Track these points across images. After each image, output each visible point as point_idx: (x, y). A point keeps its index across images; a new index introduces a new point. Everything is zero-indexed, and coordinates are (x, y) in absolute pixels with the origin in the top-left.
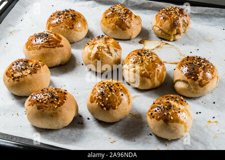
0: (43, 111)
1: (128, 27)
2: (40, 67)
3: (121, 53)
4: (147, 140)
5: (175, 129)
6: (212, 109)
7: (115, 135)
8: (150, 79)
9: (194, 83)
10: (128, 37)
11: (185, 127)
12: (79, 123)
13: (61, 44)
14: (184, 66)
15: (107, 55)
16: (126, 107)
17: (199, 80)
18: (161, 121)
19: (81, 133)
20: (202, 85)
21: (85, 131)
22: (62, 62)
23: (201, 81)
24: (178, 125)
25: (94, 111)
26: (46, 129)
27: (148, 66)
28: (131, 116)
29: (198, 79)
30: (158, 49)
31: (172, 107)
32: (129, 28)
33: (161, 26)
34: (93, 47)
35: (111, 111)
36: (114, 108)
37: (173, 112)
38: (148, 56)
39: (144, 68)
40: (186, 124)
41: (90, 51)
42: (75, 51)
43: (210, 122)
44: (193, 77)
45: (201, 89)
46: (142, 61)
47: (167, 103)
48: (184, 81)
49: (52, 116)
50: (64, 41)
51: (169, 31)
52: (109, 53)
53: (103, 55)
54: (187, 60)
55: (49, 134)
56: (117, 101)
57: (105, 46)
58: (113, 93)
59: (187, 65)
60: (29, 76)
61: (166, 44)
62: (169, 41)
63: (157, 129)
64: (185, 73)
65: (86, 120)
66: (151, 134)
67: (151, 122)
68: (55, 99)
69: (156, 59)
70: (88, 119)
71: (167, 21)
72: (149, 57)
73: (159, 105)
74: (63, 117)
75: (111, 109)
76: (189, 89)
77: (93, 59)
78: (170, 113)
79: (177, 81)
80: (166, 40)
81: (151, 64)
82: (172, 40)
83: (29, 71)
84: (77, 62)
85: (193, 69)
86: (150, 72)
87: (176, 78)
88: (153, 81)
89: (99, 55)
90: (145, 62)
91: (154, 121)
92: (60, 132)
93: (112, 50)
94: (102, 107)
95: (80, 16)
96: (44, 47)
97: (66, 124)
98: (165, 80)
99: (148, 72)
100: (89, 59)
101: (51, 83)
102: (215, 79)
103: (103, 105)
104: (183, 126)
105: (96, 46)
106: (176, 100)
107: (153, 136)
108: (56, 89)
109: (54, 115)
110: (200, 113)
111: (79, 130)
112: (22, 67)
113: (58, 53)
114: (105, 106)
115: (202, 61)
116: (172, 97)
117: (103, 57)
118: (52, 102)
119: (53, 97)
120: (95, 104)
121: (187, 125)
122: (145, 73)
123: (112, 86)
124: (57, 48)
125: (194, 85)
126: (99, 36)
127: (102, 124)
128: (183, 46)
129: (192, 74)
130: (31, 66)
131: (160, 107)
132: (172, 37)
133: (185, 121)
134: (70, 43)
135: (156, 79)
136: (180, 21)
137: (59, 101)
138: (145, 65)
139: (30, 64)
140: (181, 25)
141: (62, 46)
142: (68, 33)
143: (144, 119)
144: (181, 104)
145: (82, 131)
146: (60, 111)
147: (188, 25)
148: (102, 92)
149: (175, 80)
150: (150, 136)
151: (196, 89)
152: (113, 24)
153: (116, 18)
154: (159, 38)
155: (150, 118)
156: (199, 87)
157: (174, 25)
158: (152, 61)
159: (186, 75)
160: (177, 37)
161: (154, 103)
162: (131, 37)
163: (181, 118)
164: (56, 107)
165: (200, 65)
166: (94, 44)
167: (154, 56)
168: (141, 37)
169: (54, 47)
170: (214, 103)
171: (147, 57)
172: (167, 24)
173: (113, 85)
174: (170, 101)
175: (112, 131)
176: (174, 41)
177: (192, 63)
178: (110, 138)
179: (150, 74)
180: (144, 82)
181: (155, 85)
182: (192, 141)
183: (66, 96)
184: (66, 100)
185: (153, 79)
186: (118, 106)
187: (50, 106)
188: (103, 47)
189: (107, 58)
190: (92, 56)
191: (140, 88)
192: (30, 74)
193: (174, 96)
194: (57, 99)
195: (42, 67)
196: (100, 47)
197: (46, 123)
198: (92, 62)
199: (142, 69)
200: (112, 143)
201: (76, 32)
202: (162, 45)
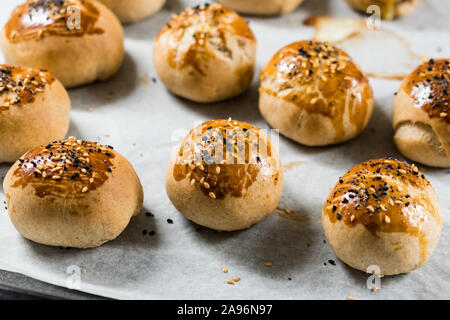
0: (52, 200)
2: (43, 87)
3: (254, 51)
4: (321, 277)
5: (396, 249)
7: (238, 264)
8: (332, 117)
9: (446, 130)
10: (272, 9)
11: (423, 242)
12: (145, 232)
13: (97, 25)
14: (421, 86)
15: (220, 56)
16: (269, 192)
18: (360, 228)
19: (151, 257)
21: (160, 253)
22: (100, 73)
24: (404, 237)
25: (184, 200)
26: (61, 247)
27: (327, 83)
28: (280, 215)
30: (354, 41)
31: (388, 192)
34: (182, 35)
35: (229, 200)
36: (237, 194)
37: (392, 203)
38: (325, 58)
39: (317, 90)
40: (424, 235)
41: (172, 44)
42: (135, 47)
44: (443, 114)
46: (311, 72)
47: (374, 180)
48: (420, 125)
49: (74, 213)
50: (106, 19)
52: (225, 49)
53: (208, 56)
54: (430, 69)
56: (243, 174)
57: (214, 31)
59: (429, 81)
60: (14, 110)
63: (348, 248)
64: (422, 103)
65: (163, 226)
66: (332, 262)
67: (334, 231)
68: (84, 170)
69: (347, 68)
70: (170, 221)
72: (328, 62)
73: (354, 187)
74: (105, 216)
75: (228, 196)
76: (432, 146)
77: (183, 66)
78: (383, 208)
79: (402, 123)
81: (335, 79)
82: (390, 16)
83: (13, 97)
84: (141, 74)
85: (445, 92)
86: (332, 99)
87: (399, 117)
88: (338, 124)
89: (198, 56)
90: (319, 73)
91: (342, 228)
92: (95, 256)
93: (232, 42)
94: (206, 192)
96: (52, 33)
97: (112, 234)
98: (370, 122)
99: (326, 101)
100: (172, 65)
101: (73, 129)
103: (207, 185)
104: (415, 240)
105: (191, 31)
106: (399, 174)
107: (339, 267)
108: (84, 143)
109: (81, 213)
111: (146, 251)
113: (90, 51)
114: (212, 188)
116: (390, 166)
117: (206, 60)
118: (75, 177)
119: (77, 163)
120: (188, 183)
121: (427, 238)
122: (319, 103)
124: (87, 37)
126: (198, 7)
127: (206, 234)
128: (417, 33)
129: (443, 107)
130: (20, 84)
131: (357, 192)
132: (391, 8)
133: (421, 228)
134: (124, 25)
135: (346, 118)
137: (94, 174)
138: (317, 81)
139: (17, 78)
141: (99, 31)
143: (315, 224)
144: (413, 183)
145: (153, 252)
146: (95, 200)
149: (396, 122)
150: (330, 266)
154: (355, 10)
155: (332, 220)
158: (338, 72)
159: (426, 108)
160: (404, 8)
161: (341, 182)
162: (280, 8)
163: (411, 220)
164: (85, 189)
166: (183, 27)
167: (341, 58)
168: (308, 10)
169: (78, 35)
171: (323, 61)
174: (384, 177)
175: (230, 254)
176: (395, 18)
177: (443, 78)
178: (226, 272)
179: (331, 104)
180: (314, 127)
181: (343, 133)
182: (439, 279)
183: (111, 160)
184: (110, 171)
185: (337, 118)
186: (247, 188)
187: (70, 188)
188: (208, 36)
189: (219, 63)
190: (179, 58)
191: (305, 141)
192: (15, 103)
193: (395, 162)
194: (87, 168)
195: (47, 86)
196: (199, 34)
197: (59, 233)
198: (180, 75)
199: (310, 91)
200: (230, 283)
202: (363, 31)
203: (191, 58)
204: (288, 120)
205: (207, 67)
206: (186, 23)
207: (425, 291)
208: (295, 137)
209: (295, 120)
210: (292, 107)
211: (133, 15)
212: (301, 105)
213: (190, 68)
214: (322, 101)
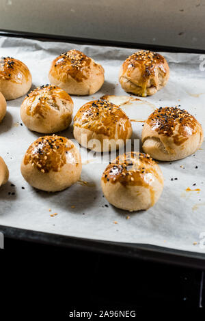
1: (84, 77)
3: (72, 108)
4: (100, 213)
5: (138, 195)
6: (193, 174)
7: (57, 207)
8: (109, 136)
9: (167, 140)
10: (85, 92)
11: (152, 192)
12: (9, 193)
14: (155, 120)
15: (53, 108)
16: (73, 170)
17: (174, 135)
18: (118, 184)
19: (11, 205)
20: (178, 142)
21: (16, 203)
23: (176, 137)
24: (141, 188)
25: (29, 175)
27: (106, 119)
28: (81, 184)
29: (172, 134)
31: (133, 166)
32: (86, 79)
33: (129, 76)
34: (34, 100)
35: (52, 173)
36: (56, 170)
37: (135, 171)
38: (106, 107)
39: (101, 122)
40: (152, 188)
41: (29, 104)
42: (11, 109)
43: (189, 190)
44: (165, 132)
45: (178, 147)
46: (98, 114)
47: (126, 161)
48: (154, 138)
51: (139, 83)
52: (55, 105)
53: (46, 109)
54: (159, 112)
56: (59, 160)
57: (50, 97)
58: (54, 150)
59: (158, 117)
61: (137, 99)
62: (141, 96)
63: (113, 196)
64: (156, 127)
65: (19, 190)
66: (106, 206)
67: (105, 188)
69: (117, 112)
70: (23, 188)
71: (137, 69)
72: (107, 109)
73: (116, 165)
75: (51, 171)
76: (161, 149)
77: (34, 114)
78: (130, 173)
79: (146, 139)
80: (137, 95)
81: (110, 117)
82: (145, 95)
84: (15, 122)
85: (166, 121)
86: (108, 127)
89: (41, 109)
90: (102, 114)
91: (109, 185)
93: (59, 102)
94: (39, 169)
95: (20, 64)
99: (105, 128)
100: (29, 114)
102: (198, 135)
103: (40, 166)
104: (147, 190)
105: (38, 97)
106: (139, 158)
107: (110, 208)
110: (176, 179)
111: (8, 202)
114: (43, 167)
115: (179, 111)
117: (46, 111)
120: (31, 165)
121: (154, 190)
123: (53, 142)
125: (168, 142)
126: (43, 86)
127: (41, 193)
128: (159, 102)
129: (166, 129)
131: (117, 167)
132: (145, 90)
133: (150, 184)
134: (7, 100)
135: (116, 136)
136: (156, 70)
138: (101, 118)
140: (156, 74)
142: (4, 86)
144: (147, 162)
145: (13, 202)
147: (165, 74)
148: (40, 150)
149: (143, 138)
150: (106, 208)
151: (170, 148)
152: (64, 74)
153: (69, 65)
154: (128, 93)
155: (105, 182)
156: (174, 145)
157: (146, 74)
158: (112, 114)
159: (157, 130)
160: (152, 91)
161: (110, 163)
162: (89, 92)
163: (145, 179)
165: (176, 116)
166: (35, 95)
167: (114, 107)
170: (197, 167)
171: (104, 108)
172: (137, 73)
173: (55, 140)
174: (131, 159)
176: (148, 96)
177: (165, 115)
178: (50, 211)
179: (108, 129)
182: (163, 213)
185: (112, 136)
186: (61, 167)
188: (46, 99)
189: (52, 112)
190: (32, 110)
196: (42, 98)
198: (32, 119)
199: (97, 123)
200: (52, 216)
201: (15, 84)
202: (131, 102)
203: (38, 108)
205: (46, 114)
206: (36, 93)
207: (155, 218)
209: (90, 138)
210: (89, 131)
212: (93, 130)
213: (38, 115)
214: (103, 128)
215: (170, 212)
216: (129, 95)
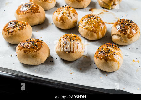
0: (28, 53)
2: (26, 26)
3: (77, 17)
4: (94, 72)
5: (112, 66)
6: (136, 53)
7: (73, 69)
8: (96, 33)
9: (124, 36)
10: (82, 7)
11: (119, 64)
12: (50, 61)
13: (39, 11)
14: (118, 26)
15: (69, 18)
17: (128, 34)
18: (103, 60)
20: (129, 37)
21: (54, 66)
22: (40, 22)
23: (129, 35)
24: (114, 63)
25: (60, 53)
26: (30, 65)
27: (95, 25)
28: (84, 57)
29: (127, 33)
30: (101, 14)
31: (110, 52)
32: (83, 1)
34: (60, 13)
35: (71, 53)
36: (73, 52)
37: (111, 54)
38: (95, 19)
39: (93, 26)
40: (119, 62)
41: (57, 15)
42: (48, 16)
43: (134, 61)
44: (124, 33)
45: (129, 40)
46: (91, 22)
47: (107, 48)
48: (118, 35)
49: (33, 57)
50: (41, 9)
51: (108, 3)
52: (70, 17)
53: (66, 18)
54: (120, 22)
55: (32, 68)
57: (67, 12)
59: (120, 24)
61: (107, 11)
62: (108, 9)
63: (100, 65)
65: (55, 60)
66: (96, 69)
67: (97, 61)
68: (35, 46)
69: (100, 21)
70: (57, 59)
72: (95, 20)
73: (102, 50)
74: (40, 57)
76: (121, 40)
77: (60, 21)
78: (109, 55)
79: (113, 35)
80: (106, 9)
81: (97, 24)
82: (110, 8)
83: (18, 28)
84: (49, 23)
85: (124, 27)
86: (96, 29)
88: (98, 35)
89: (64, 18)
90: (93, 22)
91: (99, 60)
92: (38, 67)
93: (72, 15)
96: (28, 13)
98: (106, 34)
99: (95, 29)
100: (57, 20)
101: (33, 36)
102: (138, 34)
104: (117, 63)
105: (62, 12)
106: (113, 47)
107: (98, 70)
108: (36, 40)
109: (35, 57)
110: (128, 55)
111: (50, 66)
112: (14, 25)
113: (37, 17)
115: (130, 22)
116: (110, 45)
118: (33, 48)
119: (34, 44)
121: (120, 63)
123: (71, 38)
124: (36, 13)
125: (125, 37)
126: (63, 6)
127: (65, 62)
128: (117, 13)
129: (123, 31)
130: (20, 25)
131: (102, 52)
132: (111, 7)
133: (118, 60)
134: (45, 11)
135: (100, 33)
137: (38, 47)
138: (93, 24)
139: (19, 23)
141: (39, 12)
142: (44, 4)
143: (92, 59)
144: (116, 49)
145: (52, 66)
146: (38, 53)
149: (112, 34)
151: (125, 40)
155: (96, 58)
156: (127, 39)
158: (98, 22)
159: (119, 31)
160: (114, 7)
161: (99, 49)
162: (84, 7)
163: (116, 58)
164: (36, 51)
165: (128, 25)
166: (60, 11)
167: (98, 19)
168: (90, 7)
169: (34, 13)
170: (137, 49)
171: (94, 19)
173: (73, 37)
174: (109, 48)
175: (71, 66)
176: (112, 9)
177: (123, 23)
178: (70, 71)
179: (96, 30)
180: (92, 35)
181: (99, 37)
182: (123, 73)
183: (42, 44)
184: (42, 46)
185: (98, 33)
187: (32, 50)
188: (66, 13)
189: (69, 20)
190: (59, 19)
191: (90, 39)
192: (19, 30)
193: (112, 44)
194: (36, 46)
195: (27, 26)
196: (64, 13)
197: (29, 61)
198: (59, 23)
199: (91, 27)
200: (71, 74)
201: (49, 3)
202: (104, 12)
203: (62, 19)
204: (85, 34)
205: (66, 21)
206: (60, 10)
207: (119, 76)
208: (87, 38)
209: (87, 34)
210: (87, 31)
211: (47, 8)
212: (89, 30)
213: (62, 21)
214: (94, 29)
215: (126, 72)
216: (103, 8)
